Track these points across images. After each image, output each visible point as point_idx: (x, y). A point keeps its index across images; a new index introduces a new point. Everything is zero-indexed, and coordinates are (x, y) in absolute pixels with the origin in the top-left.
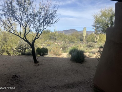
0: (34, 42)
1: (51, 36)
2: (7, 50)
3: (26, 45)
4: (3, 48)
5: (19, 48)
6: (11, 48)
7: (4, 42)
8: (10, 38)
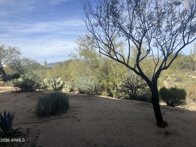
0: (157, 75)
1: (184, 63)
2: (107, 86)
3: (138, 81)
4: (101, 84)
5: (127, 87)
6: (114, 84)
7: (104, 74)
8: (112, 68)
